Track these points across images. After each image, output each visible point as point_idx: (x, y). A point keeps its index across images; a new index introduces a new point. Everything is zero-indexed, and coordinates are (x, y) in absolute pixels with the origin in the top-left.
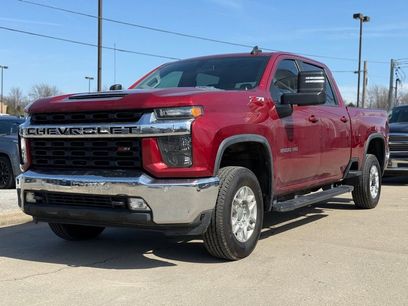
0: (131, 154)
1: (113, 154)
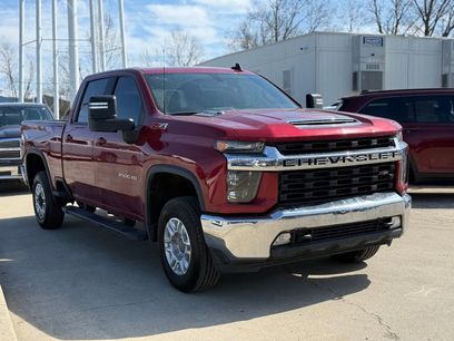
0: (389, 176)
1: (376, 178)
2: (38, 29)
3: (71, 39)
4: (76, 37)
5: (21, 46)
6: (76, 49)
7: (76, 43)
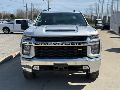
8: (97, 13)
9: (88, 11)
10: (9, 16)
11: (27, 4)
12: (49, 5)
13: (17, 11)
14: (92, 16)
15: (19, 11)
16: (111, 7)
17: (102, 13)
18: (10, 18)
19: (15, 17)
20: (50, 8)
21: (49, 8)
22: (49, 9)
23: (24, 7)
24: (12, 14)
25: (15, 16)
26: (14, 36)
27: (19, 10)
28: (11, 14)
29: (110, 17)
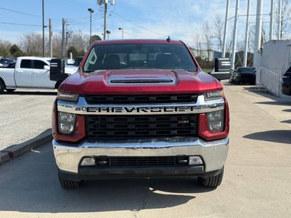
0: (190, 125)
1: (174, 125)
2: (237, 9)
3: (258, 14)
4: (261, 13)
5: (226, 20)
6: (261, 20)
7: (261, 17)
8: (222, 44)
9: (200, 38)
10: (7, 51)
11: (50, 20)
12: (105, 22)
13: (28, 37)
14: (209, 51)
15: (31, 37)
16: (254, 31)
17: (234, 44)
18: (9, 54)
19: (21, 52)
20: (107, 32)
21: (107, 30)
22: (107, 34)
23: (44, 27)
24: (15, 46)
25: (22, 49)
26: (14, 101)
27: (33, 35)
28: (13, 44)
29: (252, 55)
